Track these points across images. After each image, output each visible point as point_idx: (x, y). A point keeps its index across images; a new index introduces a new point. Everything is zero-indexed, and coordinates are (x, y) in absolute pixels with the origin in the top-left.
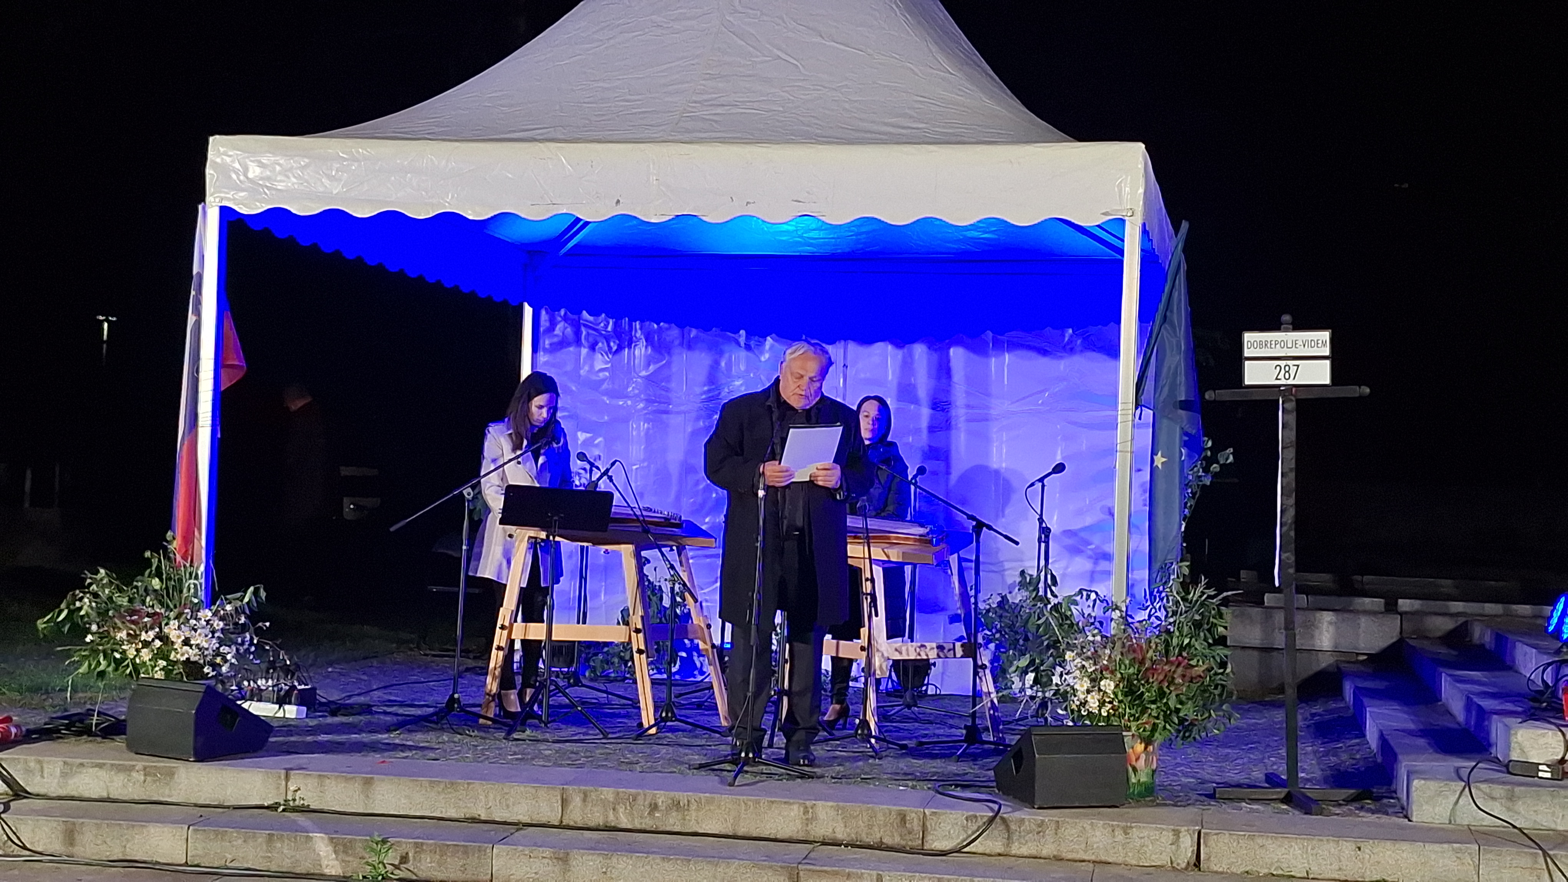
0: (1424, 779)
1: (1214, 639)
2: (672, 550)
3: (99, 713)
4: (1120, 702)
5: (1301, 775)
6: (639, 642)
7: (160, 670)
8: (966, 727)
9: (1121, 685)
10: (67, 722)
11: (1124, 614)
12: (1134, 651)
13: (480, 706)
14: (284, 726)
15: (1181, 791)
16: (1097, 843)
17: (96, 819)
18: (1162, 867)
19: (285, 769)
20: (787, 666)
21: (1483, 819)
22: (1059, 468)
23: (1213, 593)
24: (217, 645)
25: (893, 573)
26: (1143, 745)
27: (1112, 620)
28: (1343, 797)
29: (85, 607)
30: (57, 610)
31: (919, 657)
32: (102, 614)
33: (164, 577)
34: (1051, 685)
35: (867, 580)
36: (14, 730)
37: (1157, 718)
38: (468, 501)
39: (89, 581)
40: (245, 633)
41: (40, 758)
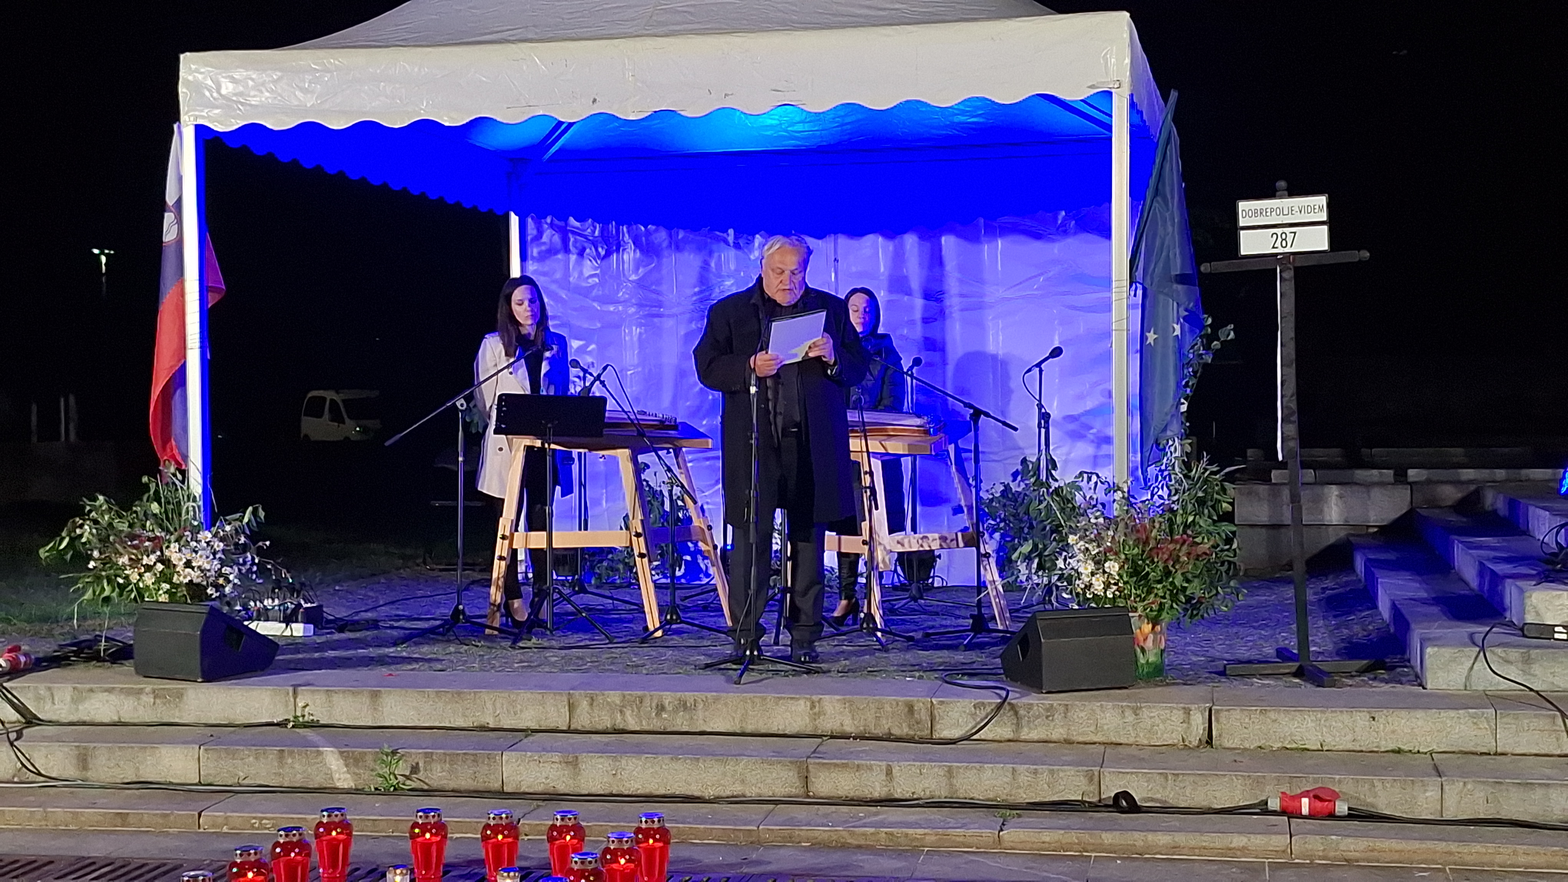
0: (1435, 646)
1: (1218, 516)
2: (669, 453)
3: (106, 637)
4: (1125, 583)
5: (1313, 649)
6: (640, 546)
7: (164, 593)
8: (972, 616)
9: (1126, 567)
10: (75, 649)
11: (1126, 495)
12: (1138, 531)
13: (485, 616)
14: (292, 644)
15: (1191, 670)
16: (1107, 724)
17: (110, 742)
18: (1174, 745)
19: (292, 686)
20: (789, 564)
21: (1498, 683)
22: (1056, 352)
23: (1215, 469)
24: (219, 566)
25: (891, 465)
26: (1150, 626)
27: (1114, 501)
28: (1356, 668)
29: (86, 534)
30: (58, 539)
31: (921, 549)
32: (104, 540)
33: (163, 500)
34: (1054, 570)
35: (866, 473)
36: (23, 659)
37: (1164, 597)
38: (461, 411)
39: (88, 508)
40: (245, 552)
41: (51, 685)
